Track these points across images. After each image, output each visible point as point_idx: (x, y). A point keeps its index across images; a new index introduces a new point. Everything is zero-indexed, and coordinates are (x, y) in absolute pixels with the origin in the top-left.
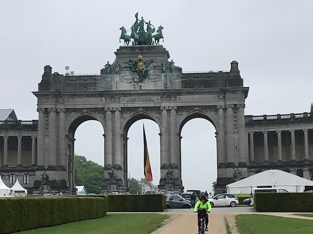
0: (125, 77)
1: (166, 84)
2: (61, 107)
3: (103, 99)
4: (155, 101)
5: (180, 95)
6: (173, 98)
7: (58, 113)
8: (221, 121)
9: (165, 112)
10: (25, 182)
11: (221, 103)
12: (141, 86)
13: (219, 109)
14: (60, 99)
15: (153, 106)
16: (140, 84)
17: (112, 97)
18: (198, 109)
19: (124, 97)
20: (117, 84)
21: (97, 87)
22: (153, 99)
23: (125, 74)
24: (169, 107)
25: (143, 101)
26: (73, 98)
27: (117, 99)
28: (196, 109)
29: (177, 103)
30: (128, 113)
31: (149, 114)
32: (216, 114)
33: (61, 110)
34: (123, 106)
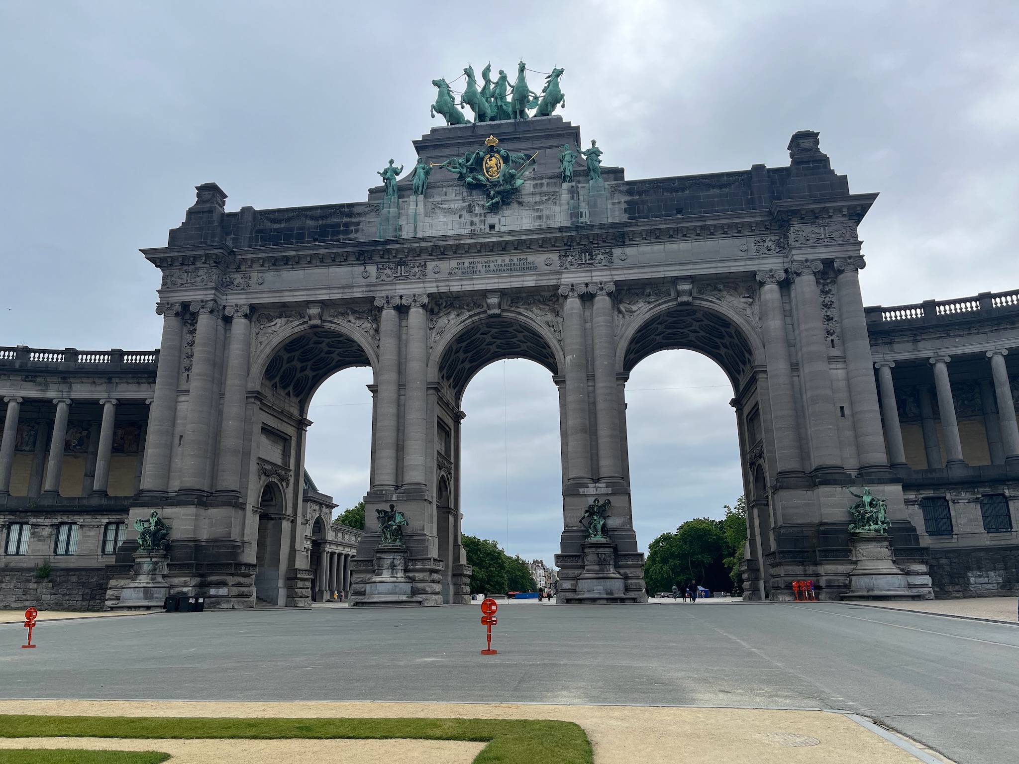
0: (444, 206)
1: (575, 214)
2: (235, 300)
3: (372, 269)
4: (542, 269)
5: (623, 245)
6: (600, 257)
7: (226, 319)
8: (775, 324)
9: (573, 304)
10: (109, 549)
11: (773, 264)
12: (492, 227)
13: (762, 284)
15: (532, 284)
16: (492, 219)
17: (401, 263)
18: (687, 287)
19: (440, 259)
20: (415, 222)
21: (352, 236)
22: (533, 263)
23: (444, 198)
24: (587, 285)
25: (499, 270)
26: (276, 270)
27: (416, 269)
28: (680, 288)
29: (614, 273)
30: (452, 316)
31: (520, 314)
32: (751, 304)
33: (237, 311)
34: (434, 290)
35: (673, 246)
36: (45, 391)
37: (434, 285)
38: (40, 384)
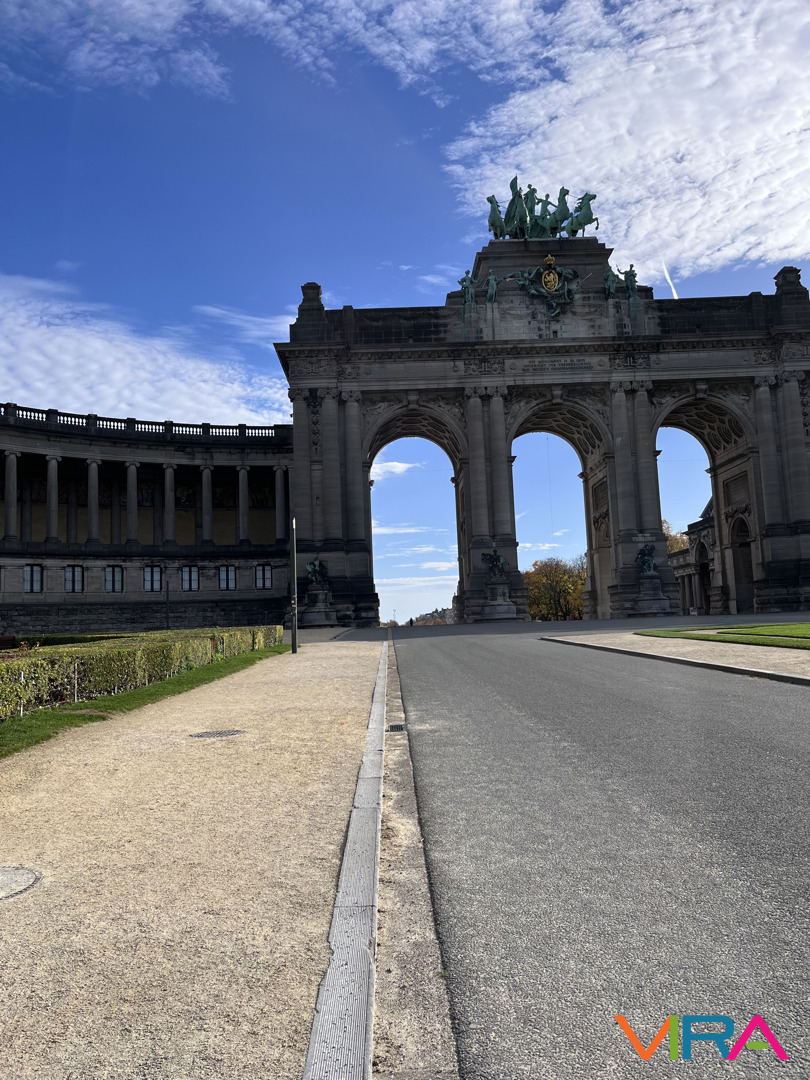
0: (512, 312)
1: (620, 326)
2: (350, 387)
3: (460, 364)
4: (596, 369)
5: (658, 352)
6: (640, 361)
7: (342, 403)
8: (767, 417)
9: (620, 396)
10: (260, 584)
11: (767, 372)
12: (555, 332)
13: (758, 386)
14: (346, 366)
15: (589, 380)
16: (555, 326)
17: (484, 360)
18: (704, 387)
19: (516, 358)
20: (493, 326)
21: (442, 335)
22: (589, 364)
23: (511, 305)
24: (631, 382)
25: (563, 368)
26: (381, 363)
27: (496, 365)
28: (698, 387)
29: (651, 374)
30: (522, 404)
31: (576, 403)
32: (748, 401)
33: (351, 396)
34: (512, 383)
35: (694, 355)
36: (194, 459)
37: (512, 379)
38: (188, 454)
